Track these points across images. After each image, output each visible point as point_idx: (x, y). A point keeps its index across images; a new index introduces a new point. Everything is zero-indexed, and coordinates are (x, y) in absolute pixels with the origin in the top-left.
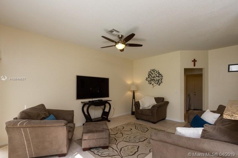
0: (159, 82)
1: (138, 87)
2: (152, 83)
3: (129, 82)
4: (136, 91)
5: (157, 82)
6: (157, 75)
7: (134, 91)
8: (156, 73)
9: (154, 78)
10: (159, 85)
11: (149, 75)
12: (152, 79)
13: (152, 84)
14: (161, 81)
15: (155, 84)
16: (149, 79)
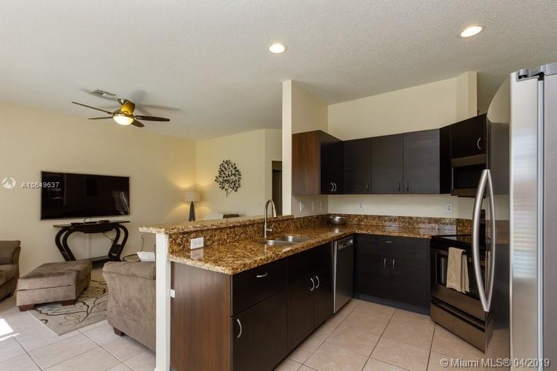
0: (236, 186)
1: (201, 196)
2: (226, 187)
3: (184, 184)
4: (196, 202)
5: (233, 184)
6: (233, 172)
7: (192, 202)
8: (231, 169)
9: (228, 178)
10: (236, 191)
11: (221, 171)
12: (225, 178)
13: (226, 190)
14: (239, 184)
15: (230, 190)
16: (221, 179)
